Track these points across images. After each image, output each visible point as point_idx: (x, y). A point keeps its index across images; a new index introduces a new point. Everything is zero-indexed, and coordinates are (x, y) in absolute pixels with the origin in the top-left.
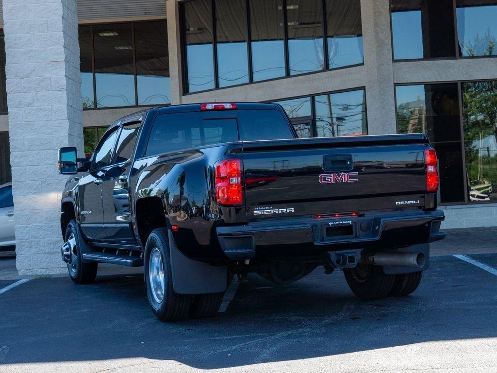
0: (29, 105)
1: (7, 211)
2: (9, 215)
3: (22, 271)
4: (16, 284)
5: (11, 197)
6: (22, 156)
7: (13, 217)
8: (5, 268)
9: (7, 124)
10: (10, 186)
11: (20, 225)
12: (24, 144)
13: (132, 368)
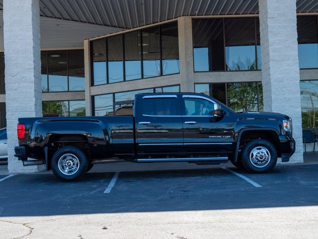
0: (16, 89)
1: (3, 141)
2: (5, 143)
3: (11, 171)
4: (8, 177)
5: (6, 134)
6: (12, 115)
7: (7, 144)
8: (2, 169)
9: (5, 99)
10: (6, 129)
11: (10, 148)
12: (13, 109)
13: (63, 219)
